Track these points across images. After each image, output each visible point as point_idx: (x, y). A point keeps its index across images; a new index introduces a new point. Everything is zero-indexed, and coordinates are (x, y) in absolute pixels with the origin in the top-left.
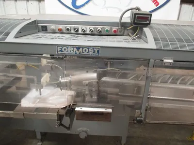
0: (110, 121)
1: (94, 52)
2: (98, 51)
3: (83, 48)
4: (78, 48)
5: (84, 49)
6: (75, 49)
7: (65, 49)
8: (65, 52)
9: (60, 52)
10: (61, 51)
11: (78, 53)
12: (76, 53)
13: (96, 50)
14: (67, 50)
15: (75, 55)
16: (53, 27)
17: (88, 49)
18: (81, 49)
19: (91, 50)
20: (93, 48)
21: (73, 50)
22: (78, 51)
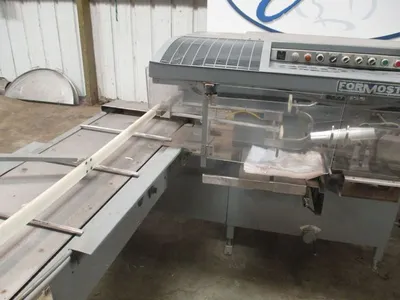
0: (396, 201)
1: (395, 92)
3: (378, 85)
4: (371, 84)
5: (380, 87)
6: (366, 86)
7: (350, 86)
8: (350, 90)
9: (342, 90)
10: (344, 88)
11: (369, 92)
12: (366, 92)
14: (353, 87)
15: (365, 95)
16: (296, 53)
17: (386, 86)
18: (375, 87)
19: (390, 89)
20: (395, 86)
21: (363, 88)
22: (370, 89)
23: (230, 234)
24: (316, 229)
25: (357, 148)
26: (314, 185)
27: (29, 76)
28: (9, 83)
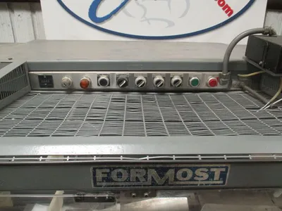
1: (212, 176)
2: (223, 176)
3: (177, 169)
4: (162, 168)
5: (180, 172)
7: (119, 175)
8: (120, 183)
9: (104, 184)
10: (108, 179)
11: (160, 181)
12: (154, 184)
13: (217, 172)
14: (125, 177)
16: (67, 77)
17: (194, 169)
19: (201, 174)
20: (209, 168)
21: (146, 177)
22: (161, 176)
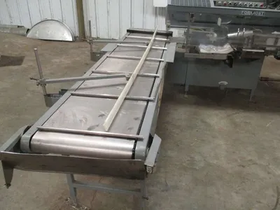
1: (261, 14)
6: (251, 12)
7: (245, 12)
10: (243, 13)
18: (254, 12)
23: (187, 89)
24: (226, 83)
25: (247, 39)
26: (231, 55)
27: (39, 25)
28: (28, 30)
